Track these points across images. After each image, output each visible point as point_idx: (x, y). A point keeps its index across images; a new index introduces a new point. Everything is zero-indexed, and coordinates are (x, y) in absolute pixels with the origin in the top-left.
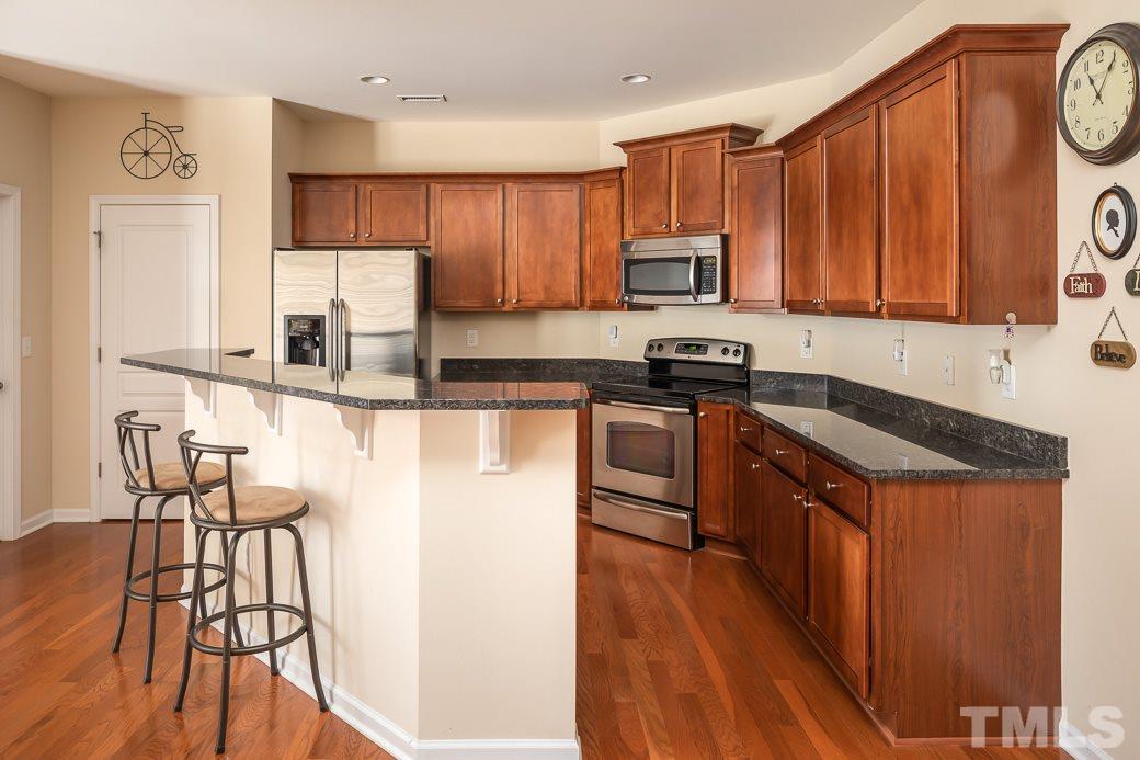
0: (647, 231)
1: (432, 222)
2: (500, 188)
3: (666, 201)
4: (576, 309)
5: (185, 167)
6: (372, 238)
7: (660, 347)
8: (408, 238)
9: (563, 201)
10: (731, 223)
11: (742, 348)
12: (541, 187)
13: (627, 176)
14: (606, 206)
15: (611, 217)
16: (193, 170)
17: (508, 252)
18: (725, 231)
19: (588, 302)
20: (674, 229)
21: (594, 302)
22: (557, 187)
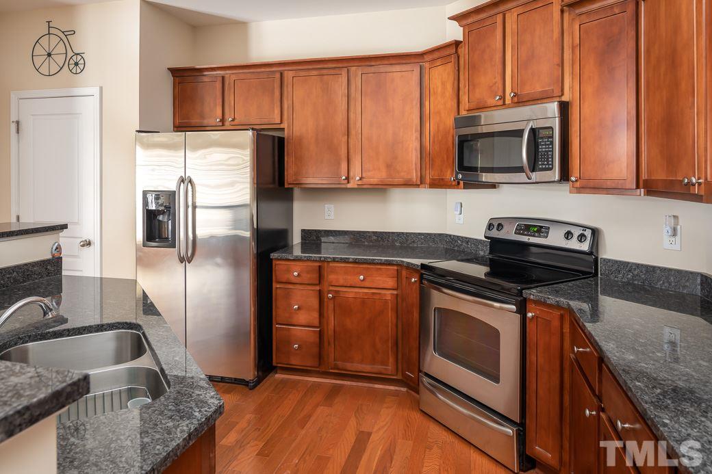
0: (481, 106)
1: (285, 106)
2: (344, 72)
3: (500, 70)
4: (417, 186)
5: (76, 64)
6: (236, 122)
7: (500, 226)
8: (266, 121)
9: (404, 81)
10: (572, 88)
11: (588, 233)
12: (383, 69)
13: (463, 51)
14: (443, 84)
15: (447, 94)
16: (82, 66)
17: (353, 132)
18: (565, 98)
19: (428, 180)
20: (508, 101)
21: (433, 180)
22: (398, 68)
